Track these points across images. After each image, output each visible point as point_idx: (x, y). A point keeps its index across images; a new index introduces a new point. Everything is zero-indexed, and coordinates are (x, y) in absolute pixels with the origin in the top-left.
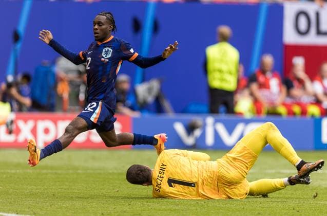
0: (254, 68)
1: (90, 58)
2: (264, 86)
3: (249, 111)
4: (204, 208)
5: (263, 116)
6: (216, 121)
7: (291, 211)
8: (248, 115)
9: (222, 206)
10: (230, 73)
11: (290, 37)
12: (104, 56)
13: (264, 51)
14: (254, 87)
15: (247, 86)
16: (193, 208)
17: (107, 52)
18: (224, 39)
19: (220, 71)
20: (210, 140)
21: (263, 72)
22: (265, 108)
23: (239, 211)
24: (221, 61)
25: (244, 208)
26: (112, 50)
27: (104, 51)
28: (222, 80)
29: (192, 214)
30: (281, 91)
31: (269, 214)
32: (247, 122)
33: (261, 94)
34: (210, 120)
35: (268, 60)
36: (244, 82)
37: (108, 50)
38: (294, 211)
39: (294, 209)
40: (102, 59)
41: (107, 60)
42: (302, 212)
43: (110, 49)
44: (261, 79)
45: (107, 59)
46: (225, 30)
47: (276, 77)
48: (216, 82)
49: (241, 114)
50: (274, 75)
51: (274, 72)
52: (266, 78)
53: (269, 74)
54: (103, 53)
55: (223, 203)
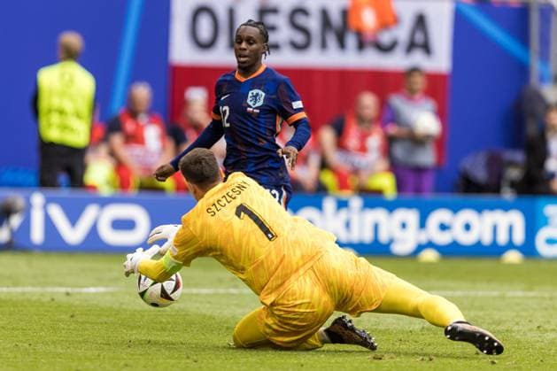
0: (117, 106)
1: (226, 108)
2: (135, 139)
3: (108, 183)
4: (29, 355)
5: (133, 192)
6: (48, 201)
7: (183, 361)
8: (106, 191)
9: (61, 351)
10: (78, 116)
11: (182, 52)
12: (251, 104)
13: (135, 78)
14: (117, 140)
15: (105, 139)
16: (10, 355)
17: (255, 97)
18: (70, 55)
19: (61, 112)
20: (37, 235)
21: (133, 114)
22: (136, 177)
23: (90, 360)
24: (63, 94)
25: (99, 355)
26: (264, 94)
27: (250, 94)
28: (64, 128)
29: (8, 365)
30: (164, 148)
31: (145, 367)
32: (104, 202)
33: (129, 154)
34: (38, 199)
35: (142, 92)
36: (99, 132)
37: (257, 94)
38: (188, 361)
39: (188, 358)
40: (249, 109)
41: (258, 111)
42: (202, 362)
43: (261, 92)
44: (130, 126)
45: (256, 108)
46: (72, 39)
47: (155, 123)
48: (53, 131)
49: (93, 188)
50: (153, 120)
51: (153, 114)
52: (137, 125)
53: (143, 119)
54: (249, 99)
55: (62, 345)
